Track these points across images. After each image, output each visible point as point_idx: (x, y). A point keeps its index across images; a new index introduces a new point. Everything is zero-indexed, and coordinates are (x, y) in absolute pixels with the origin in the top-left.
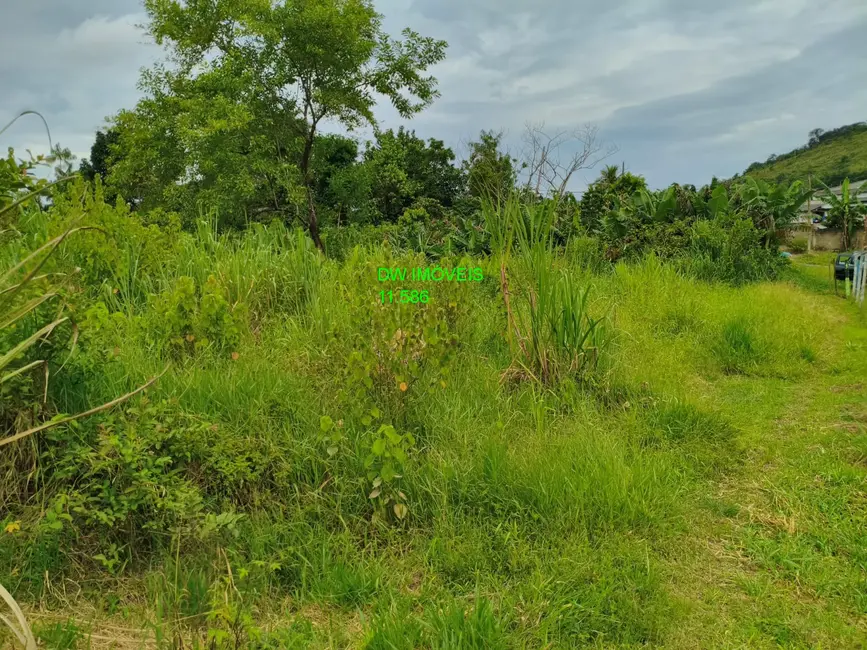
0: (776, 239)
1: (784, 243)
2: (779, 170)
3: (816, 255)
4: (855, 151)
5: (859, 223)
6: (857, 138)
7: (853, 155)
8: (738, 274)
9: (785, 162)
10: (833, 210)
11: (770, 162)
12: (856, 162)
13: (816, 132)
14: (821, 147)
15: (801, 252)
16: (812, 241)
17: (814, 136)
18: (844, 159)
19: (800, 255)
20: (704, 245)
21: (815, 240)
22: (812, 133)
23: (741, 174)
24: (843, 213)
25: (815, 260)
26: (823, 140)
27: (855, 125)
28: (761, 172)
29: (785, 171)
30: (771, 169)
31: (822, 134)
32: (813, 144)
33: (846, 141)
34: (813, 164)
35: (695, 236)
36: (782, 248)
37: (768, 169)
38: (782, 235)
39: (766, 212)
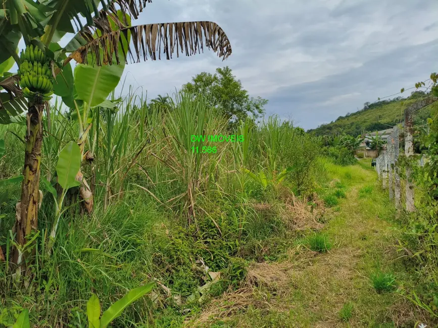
0: (353, 153)
1: (356, 154)
2: (351, 120)
3: (367, 159)
4: (384, 113)
5: (382, 147)
6: (385, 107)
7: (383, 115)
8: (344, 163)
9: (354, 116)
10: (373, 142)
11: (347, 116)
12: (384, 118)
13: (367, 103)
14: (369, 111)
15: (362, 158)
16: (365, 153)
17: (366, 105)
18: (380, 117)
19: (361, 159)
20: (333, 155)
21: (366, 153)
22: (365, 104)
23: (334, 121)
24: (376, 144)
25: (367, 161)
26: (370, 107)
27: (384, 101)
28: (344, 121)
29: (354, 121)
30: (348, 120)
31: (369, 104)
32: (366, 109)
33: (380, 108)
34: (366, 118)
35: (330, 152)
36: (355, 156)
37: (346, 119)
38: (355, 152)
39: (350, 145)
